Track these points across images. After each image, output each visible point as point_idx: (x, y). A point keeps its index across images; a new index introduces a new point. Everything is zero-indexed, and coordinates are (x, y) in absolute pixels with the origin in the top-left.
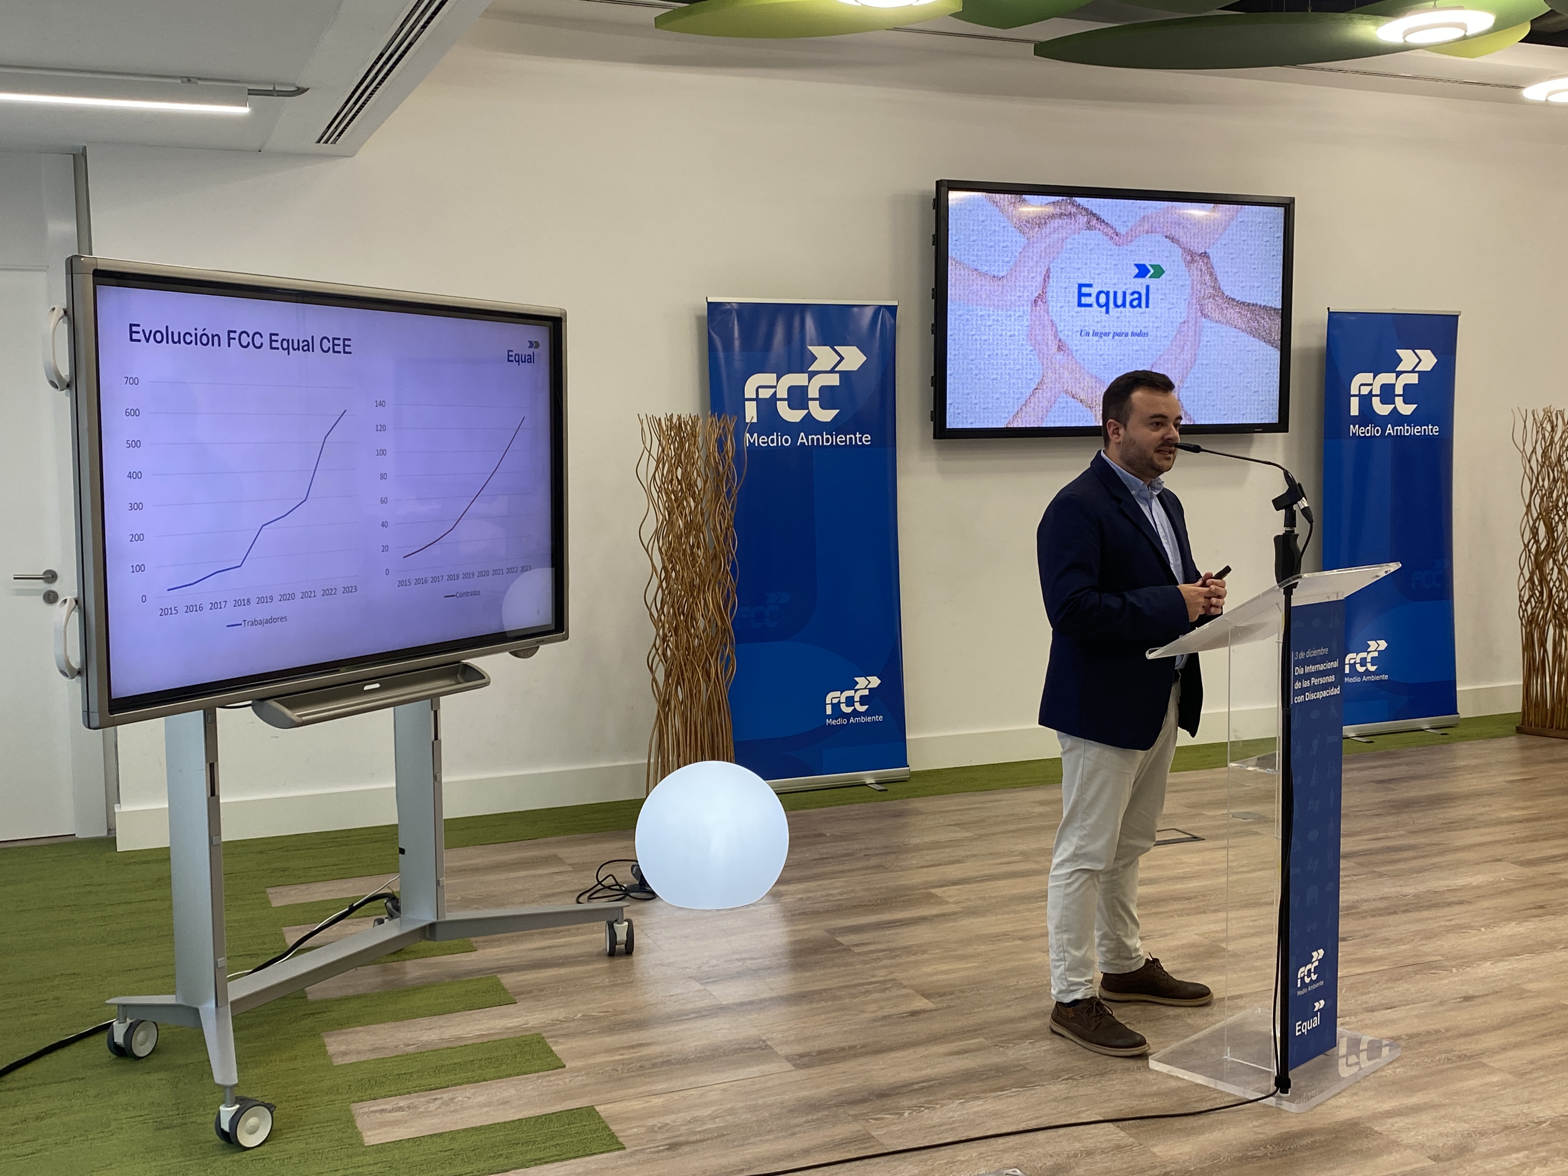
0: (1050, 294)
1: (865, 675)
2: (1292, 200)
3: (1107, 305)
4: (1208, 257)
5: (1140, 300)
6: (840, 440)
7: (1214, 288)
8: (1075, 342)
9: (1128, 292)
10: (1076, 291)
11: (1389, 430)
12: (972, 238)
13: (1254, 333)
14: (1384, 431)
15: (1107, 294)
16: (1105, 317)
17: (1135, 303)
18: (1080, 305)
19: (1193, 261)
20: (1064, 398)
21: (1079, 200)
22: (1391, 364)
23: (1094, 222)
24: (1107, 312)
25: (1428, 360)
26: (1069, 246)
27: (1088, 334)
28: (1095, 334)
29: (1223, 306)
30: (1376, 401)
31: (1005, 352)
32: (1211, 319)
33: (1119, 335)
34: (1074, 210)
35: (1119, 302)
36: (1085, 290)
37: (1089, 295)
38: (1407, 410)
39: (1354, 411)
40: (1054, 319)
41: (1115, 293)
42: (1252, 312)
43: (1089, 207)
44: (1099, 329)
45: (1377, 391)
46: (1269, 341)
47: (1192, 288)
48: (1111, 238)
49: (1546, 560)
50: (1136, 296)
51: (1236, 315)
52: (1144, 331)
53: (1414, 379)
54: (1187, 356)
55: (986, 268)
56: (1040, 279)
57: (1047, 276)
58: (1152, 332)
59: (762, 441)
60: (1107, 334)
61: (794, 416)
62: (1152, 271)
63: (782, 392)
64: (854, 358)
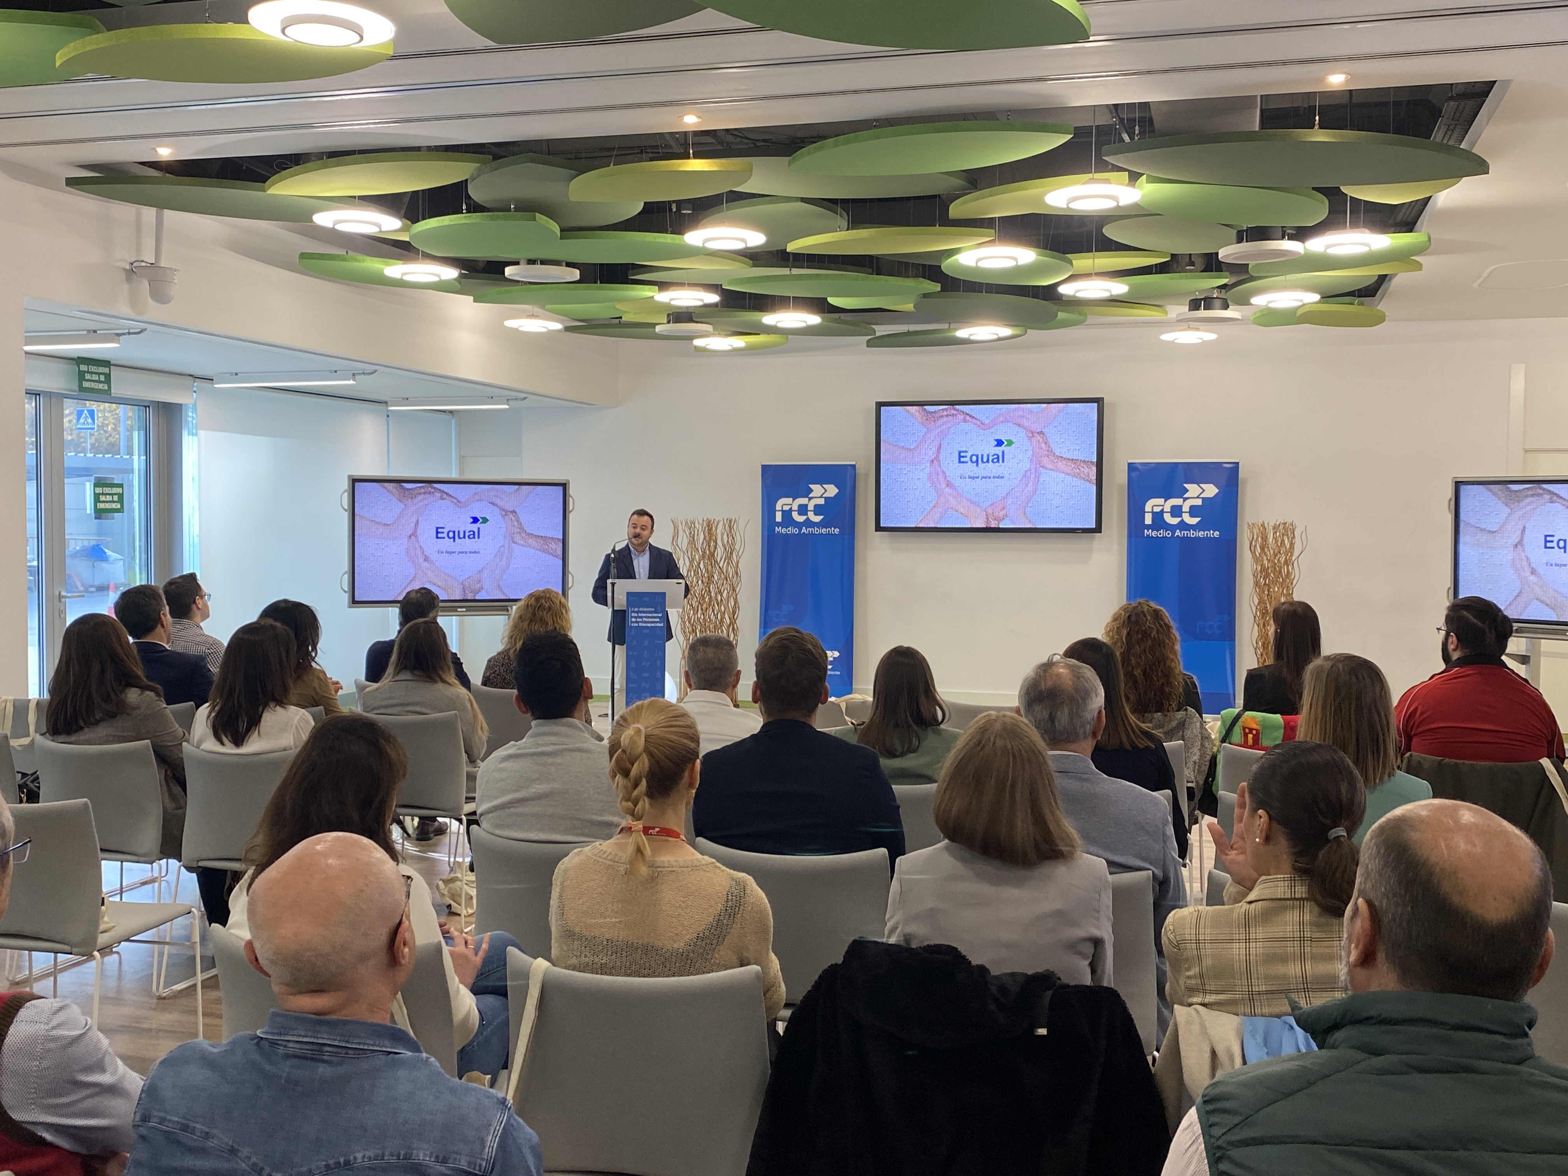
0: (941, 457)
1: (831, 650)
2: (1103, 398)
3: (977, 461)
4: (1044, 434)
5: (997, 459)
6: (824, 531)
7: (1048, 451)
8: (957, 482)
9: (991, 455)
10: (958, 454)
11: (1180, 533)
12: (894, 430)
13: (1077, 476)
14: (1176, 534)
15: (977, 456)
16: (976, 468)
17: (995, 460)
18: (960, 462)
19: (1033, 436)
20: (950, 512)
21: (957, 407)
22: (1180, 493)
23: (968, 418)
24: (977, 465)
25: (1211, 490)
26: (953, 431)
27: (965, 478)
28: (970, 477)
29: (1055, 461)
30: (1167, 516)
31: (915, 487)
32: (1046, 468)
33: (986, 478)
34: (955, 412)
35: (985, 460)
36: (962, 454)
37: (966, 457)
38: (1193, 521)
39: (1149, 521)
40: (944, 470)
41: (982, 455)
42: (1075, 464)
43: (965, 410)
44: (972, 475)
45: (1167, 510)
46: (1088, 480)
47: (1033, 451)
48: (979, 426)
50: (996, 456)
51: (1064, 466)
52: (1002, 475)
53: (1199, 502)
54: (1030, 488)
55: (903, 445)
56: (935, 449)
57: (940, 448)
58: (1006, 476)
59: (784, 531)
60: (977, 478)
61: (800, 519)
62: (1006, 443)
63: (795, 507)
64: (832, 490)
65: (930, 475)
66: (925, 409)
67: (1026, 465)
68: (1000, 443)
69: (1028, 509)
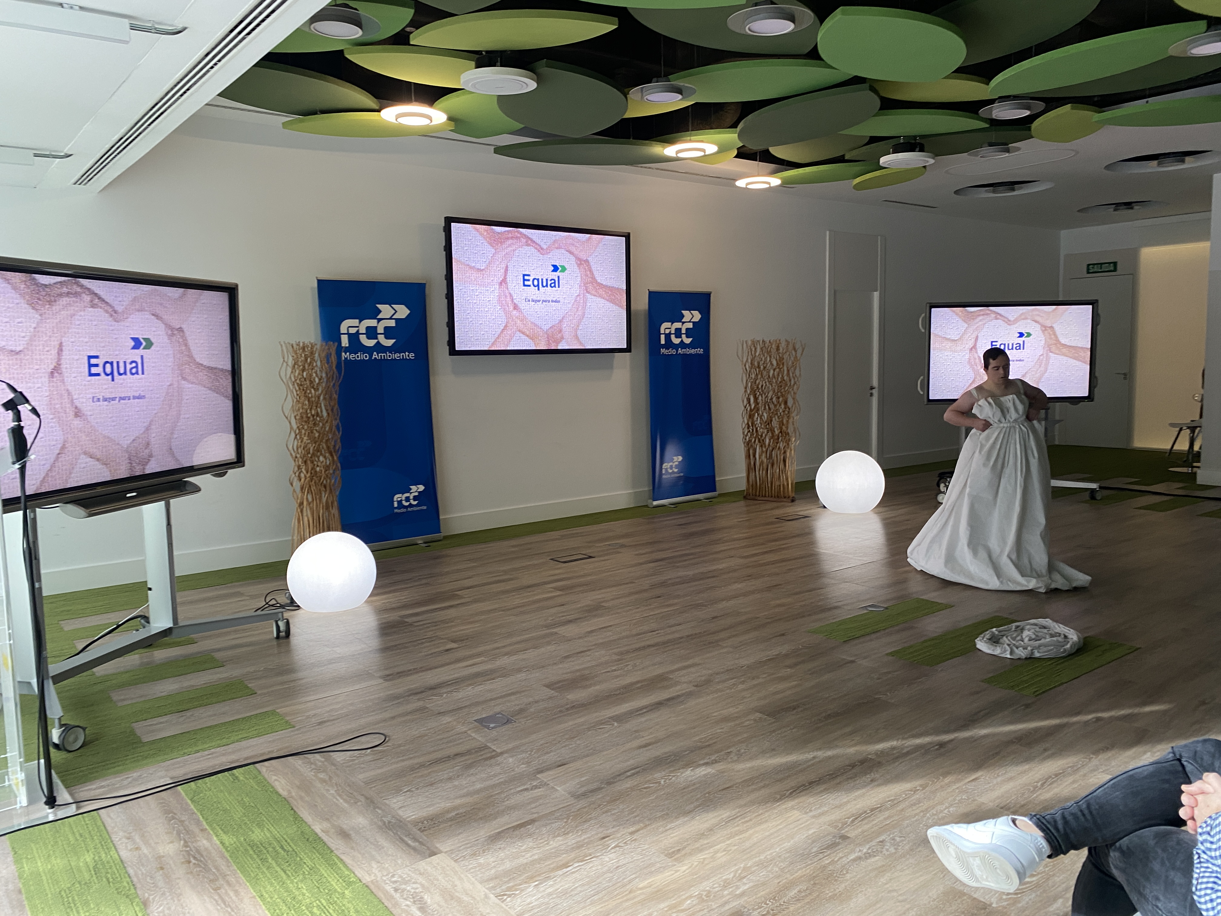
0: (508, 279)
1: (416, 485)
2: (629, 234)
3: (538, 285)
4: (588, 262)
5: (555, 284)
6: (396, 356)
7: (592, 278)
8: (523, 305)
9: (549, 279)
10: (522, 278)
11: (680, 351)
12: (465, 248)
13: (613, 302)
14: (677, 351)
15: (538, 280)
16: (538, 292)
17: (553, 285)
18: (524, 285)
19: (581, 264)
20: (518, 334)
21: (522, 230)
22: (679, 318)
23: (530, 242)
24: (539, 289)
25: (697, 316)
26: (517, 254)
27: (529, 301)
28: (533, 301)
29: (597, 287)
30: (673, 337)
31: (486, 309)
32: (591, 294)
33: (545, 301)
34: (518, 234)
35: (545, 284)
36: (526, 278)
37: (529, 280)
38: (688, 341)
39: (663, 342)
40: (511, 292)
41: (542, 280)
42: (611, 291)
43: (527, 234)
44: (535, 298)
45: (673, 332)
46: (621, 306)
47: (581, 278)
48: (539, 251)
49: (754, 415)
50: (553, 281)
51: (603, 293)
52: (558, 299)
53: (690, 325)
54: (580, 313)
55: (474, 265)
56: (503, 271)
57: (506, 270)
58: (562, 300)
59: (352, 357)
60: (539, 301)
61: (370, 343)
62: (560, 269)
63: (363, 330)
64: (403, 312)
65: (499, 297)
66: (492, 229)
67: (576, 290)
68: (556, 268)
69: (579, 332)
